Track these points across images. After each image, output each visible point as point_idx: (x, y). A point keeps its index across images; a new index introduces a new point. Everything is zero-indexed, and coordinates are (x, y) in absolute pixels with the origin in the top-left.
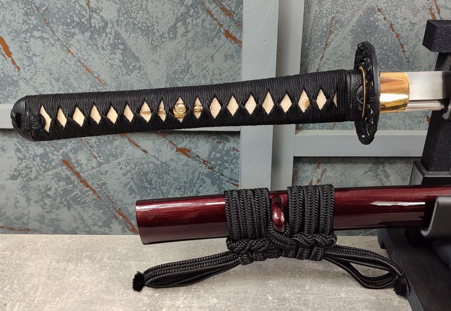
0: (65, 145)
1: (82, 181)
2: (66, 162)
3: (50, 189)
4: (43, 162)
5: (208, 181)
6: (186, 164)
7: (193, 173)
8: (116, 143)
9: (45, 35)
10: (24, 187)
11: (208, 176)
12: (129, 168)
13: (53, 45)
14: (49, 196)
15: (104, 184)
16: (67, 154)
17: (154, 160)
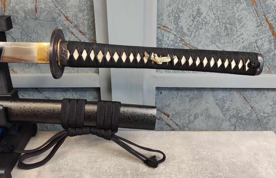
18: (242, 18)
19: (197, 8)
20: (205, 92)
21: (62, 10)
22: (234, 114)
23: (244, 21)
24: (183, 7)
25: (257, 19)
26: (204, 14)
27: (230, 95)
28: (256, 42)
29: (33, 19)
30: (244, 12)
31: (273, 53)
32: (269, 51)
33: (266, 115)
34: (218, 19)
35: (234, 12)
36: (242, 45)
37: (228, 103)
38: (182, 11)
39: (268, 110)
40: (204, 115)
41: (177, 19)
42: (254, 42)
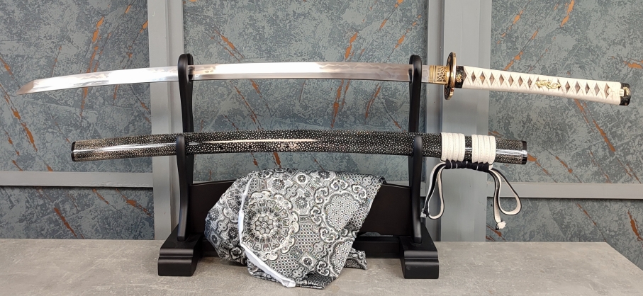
0: (57, 198)
1: (65, 224)
2: (57, 210)
3: (43, 230)
4: (42, 210)
5: (147, 223)
6: (132, 212)
7: (137, 218)
8: (90, 197)
9: (55, 131)
10: (27, 228)
11: (146, 220)
12: (96, 214)
13: (58, 136)
14: (42, 234)
15: (80, 226)
16: (58, 204)
17: (113, 208)
18: (572, 124)
19: (526, 114)
20: (541, 203)
21: (392, 116)
22: (575, 233)
23: (575, 127)
24: (513, 113)
25: (587, 126)
26: (534, 120)
27: (568, 208)
28: (590, 148)
29: (362, 123)
30: (574, 118)
31: (608, 160)
32: (605, 158)
33: (613, 234)
34: (549, 126)
35: (563, 119)
36: (575, 152)
37: (567, 218)
38: (513, 118)
39: (615, 227)
40: (541, 234)
41: (507, 125)
42: (587, 149)
